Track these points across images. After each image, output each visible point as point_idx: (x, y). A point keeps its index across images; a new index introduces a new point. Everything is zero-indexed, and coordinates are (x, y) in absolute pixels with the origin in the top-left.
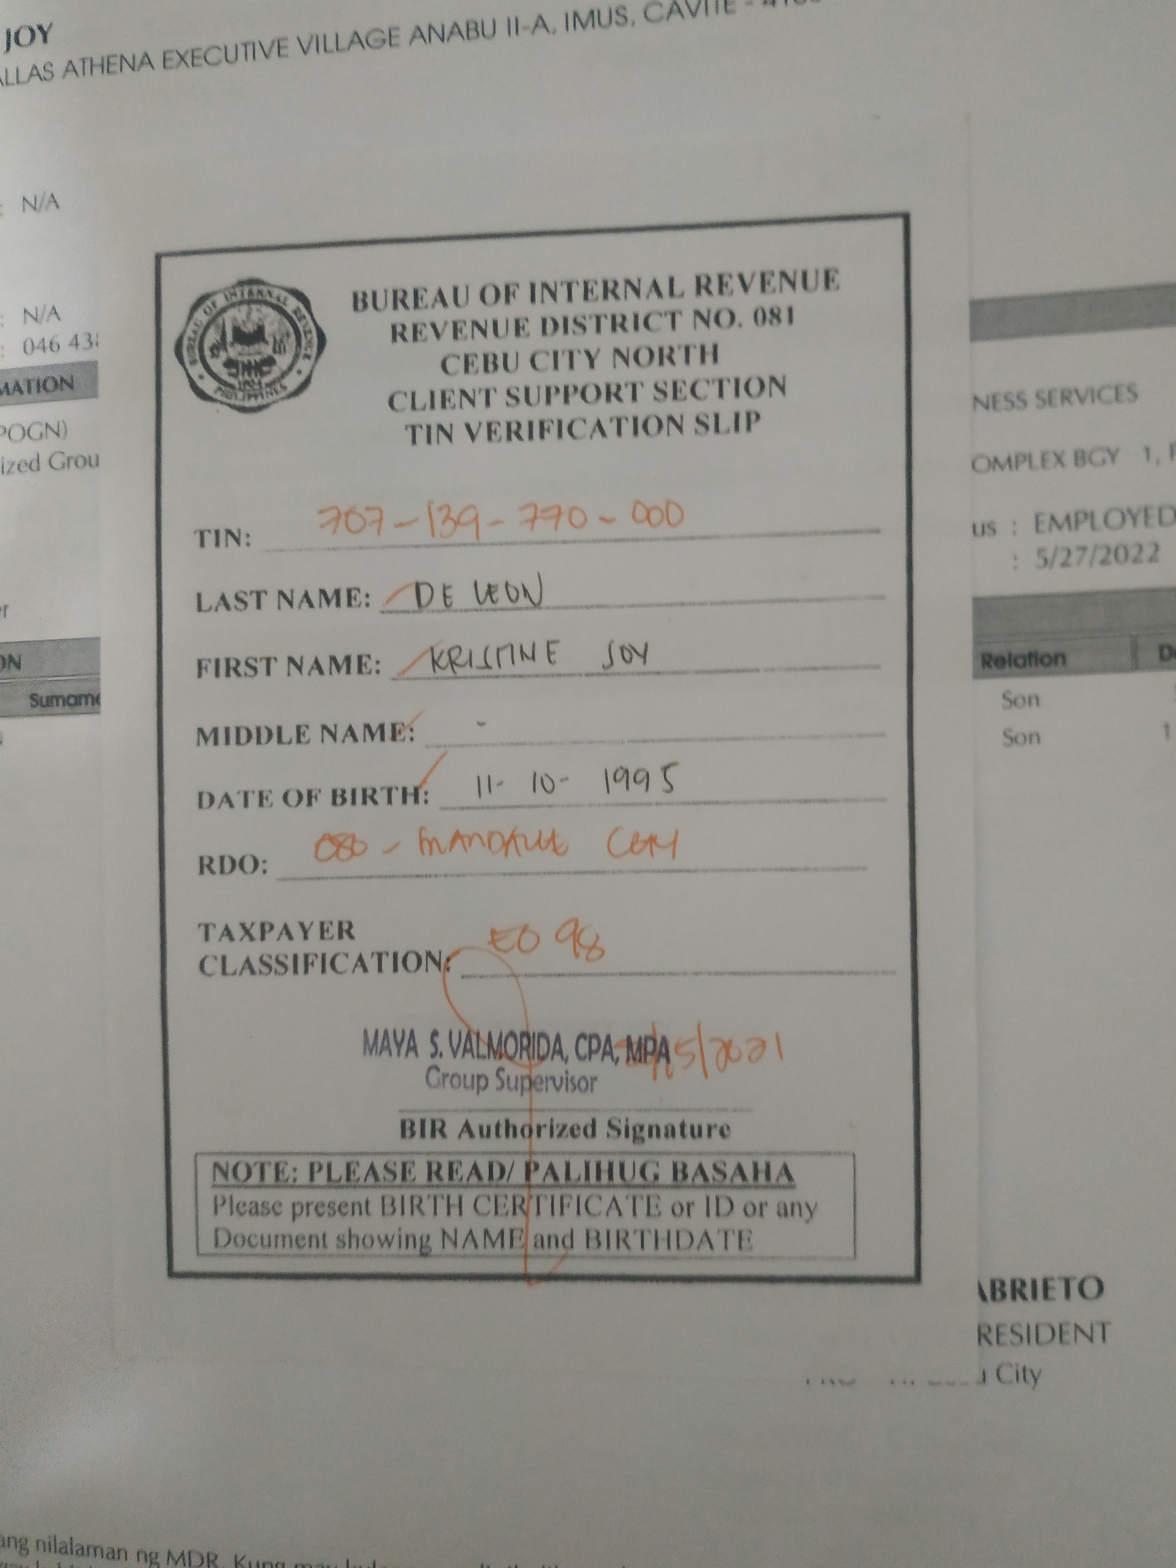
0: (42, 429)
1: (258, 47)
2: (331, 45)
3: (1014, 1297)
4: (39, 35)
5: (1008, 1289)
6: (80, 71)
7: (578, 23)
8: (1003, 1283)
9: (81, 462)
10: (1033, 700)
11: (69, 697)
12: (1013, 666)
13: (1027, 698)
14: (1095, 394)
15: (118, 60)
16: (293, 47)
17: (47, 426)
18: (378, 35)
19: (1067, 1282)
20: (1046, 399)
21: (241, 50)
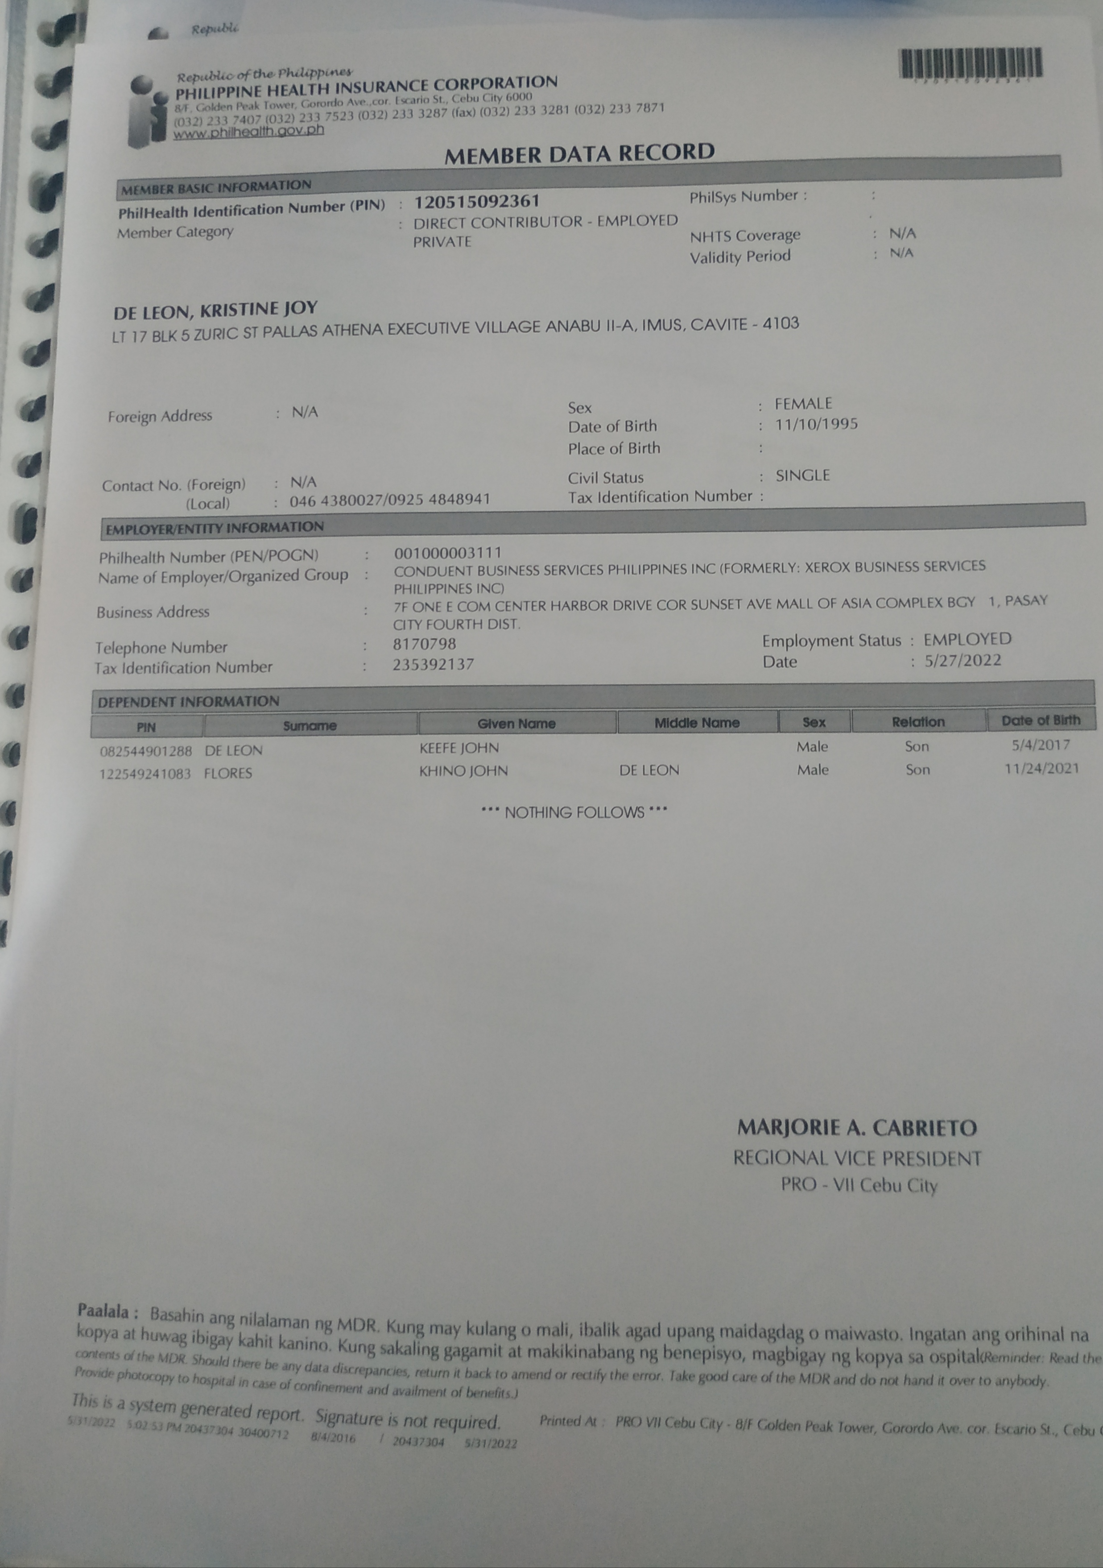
0: (302, 554)
1: (450, 325)
2: (497, 328)
3: (918, 1134)
4: (308, 308)
5: (914, 1128)
6: (335, 333)
7: (651, 327)
8: (911, 1124)
9: (326, 576)
10: (924, 747)
11: (312, 724)
12: (912, 726)
13: (921, 745)
14: (960, 565)
15: (359, 327)
16: (473, 329)
17: (305, 552)
18: (526, 324)
19: (953, 1123)
20: (931, 567)
21: (439, 326)
